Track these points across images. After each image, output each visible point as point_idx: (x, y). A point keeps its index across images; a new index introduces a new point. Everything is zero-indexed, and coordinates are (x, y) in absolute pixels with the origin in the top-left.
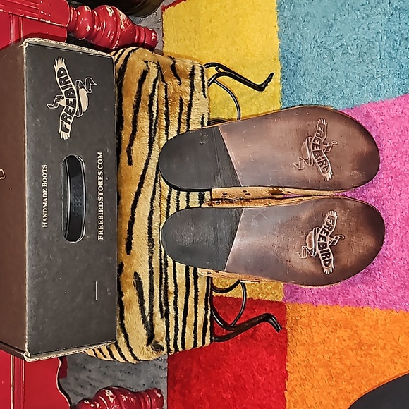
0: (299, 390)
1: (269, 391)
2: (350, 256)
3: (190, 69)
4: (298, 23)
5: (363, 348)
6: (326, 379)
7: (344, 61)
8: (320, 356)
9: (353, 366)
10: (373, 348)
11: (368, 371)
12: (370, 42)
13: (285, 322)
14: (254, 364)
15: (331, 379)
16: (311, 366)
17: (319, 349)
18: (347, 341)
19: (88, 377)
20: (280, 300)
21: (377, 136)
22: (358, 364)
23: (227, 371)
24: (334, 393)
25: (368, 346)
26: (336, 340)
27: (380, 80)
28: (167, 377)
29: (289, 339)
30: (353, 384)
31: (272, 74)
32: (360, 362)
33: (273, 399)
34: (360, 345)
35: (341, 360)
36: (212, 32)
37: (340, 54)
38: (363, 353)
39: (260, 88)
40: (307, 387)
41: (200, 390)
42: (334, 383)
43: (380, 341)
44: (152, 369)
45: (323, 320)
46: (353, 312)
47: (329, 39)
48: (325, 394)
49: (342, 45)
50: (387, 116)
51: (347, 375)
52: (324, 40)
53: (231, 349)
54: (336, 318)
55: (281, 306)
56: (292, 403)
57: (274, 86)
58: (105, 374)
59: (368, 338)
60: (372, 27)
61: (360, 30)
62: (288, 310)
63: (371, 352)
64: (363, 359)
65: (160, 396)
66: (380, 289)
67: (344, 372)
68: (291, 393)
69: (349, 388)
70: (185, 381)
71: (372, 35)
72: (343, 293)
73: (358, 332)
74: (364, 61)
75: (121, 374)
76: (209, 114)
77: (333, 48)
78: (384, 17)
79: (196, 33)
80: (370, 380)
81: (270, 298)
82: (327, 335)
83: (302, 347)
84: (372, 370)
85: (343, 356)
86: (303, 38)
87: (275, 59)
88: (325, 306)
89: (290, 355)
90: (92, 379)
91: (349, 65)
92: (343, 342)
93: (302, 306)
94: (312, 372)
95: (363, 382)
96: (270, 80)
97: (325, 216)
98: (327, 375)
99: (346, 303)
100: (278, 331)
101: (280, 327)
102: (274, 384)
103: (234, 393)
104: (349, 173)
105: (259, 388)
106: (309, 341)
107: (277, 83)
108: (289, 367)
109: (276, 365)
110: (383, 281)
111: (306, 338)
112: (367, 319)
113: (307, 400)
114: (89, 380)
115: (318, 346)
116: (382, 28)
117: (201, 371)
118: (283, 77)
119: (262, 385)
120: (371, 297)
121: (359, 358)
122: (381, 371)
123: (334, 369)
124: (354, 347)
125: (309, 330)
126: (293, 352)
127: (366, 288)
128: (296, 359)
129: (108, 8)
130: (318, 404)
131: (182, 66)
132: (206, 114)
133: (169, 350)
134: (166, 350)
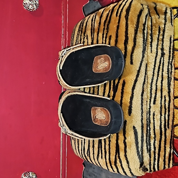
3: (164, 9)
76: (174, 36)
131: (160, 8)
132: (172, 36)
133: (151, 171)
134: (149, 170)
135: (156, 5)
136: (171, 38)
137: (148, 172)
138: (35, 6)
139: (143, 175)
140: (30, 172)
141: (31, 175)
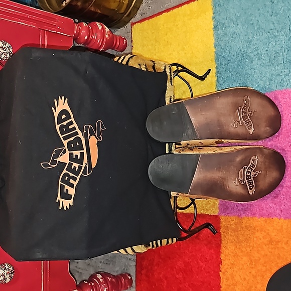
0: (230, 271)
1: (209, 272)
2: (264, 183)
3: (163, 68)
4: (228, 39)
5: (273, 243)
6: (248, 264)
7: (259, 63)
8: (244, 249)
9: (266, 255)
10: (280, 244)
11: (276, 258)
12: (276, 52)
13: (219, 228)
14: (198, 256)
15: (251, 264)
16: (238, 255)
17: (243, 245)
18: (262, 239)
19: (76, 267)
20: (216, 214)
21: (282, 111)
22: (269, 254)
23: (179, 261)
24: (253, 272)
25: (276, 242)
26: (255, 239)
27: (283, 76)
28: (136, 266)
29: (222, 239)
30: (266, 266)
31: (210, 70)
32: (271, 252)
33: (212, 277)
34: (271, 242)
35: (258, 252)
36: (167, 42)
37: (257, 59)
38: (273, 246)
39: (202, 78)
40: (235, 269)
41: (160, 273)
42: (253, 266)
43: (284, 239)
44: (124, 260)
45: (246, 226)
46: (266, 221)
47: (249, 49)
48: (248, 273)
49: (258, 53)
50: (288, 99)
51: (262, 261)
52: (246, 50)
53: (182, 246)
54: (254, 225)
55: (217, 218)
56: (224, 280)
57: (212, 77)
58: (89, 264)
59: (276, 237)
60: (278, 44)
61: (270, 44)
62: (221, 220)
63: (278, 246)
64: (273, 250)
65: (130, 278)
66: (284, 207)
67: (260, 259)
68: (224, 273)
69: (264, 269)
70: (149, 267)
71: (278, 48)
72: (259, 209)
73: (269, 234)
74: (273, 64)
75: (101, 264)
76: (174, 96)
77: (252, 55)
78: (286, 38)
79: (156, 41)
80: (278, 263)
81: (209, 213)
82: (249, 236)
83: (231, 244)
84: (279, 257)
85: (260, 249)
86: (231, 48)
87: (211, 60)
88: (247, 217)
89: (223, 249)
90: (79, 268)
91: (263, 66)
92: (259, 240)
93: (232, 217)
94: (239, 259)
95: (273, 265)
96: (208, 74)
97: (251, 159)
98: (248, 261)
99: (261, 216)
100: (215, 234)
101: (216, 232)
102: (212, 267)
103: (185, 274)
104: (264, 129)
105: (201, 271)
106: (236, 240)
107: (213, 76)
108: (222, 257)
109: (214, 255)
110: (286, 202)
111: (234, 237)
112: (275, 225)
113: (235, 277)
114: (77, 269)
115: (243, 243)
116: (285, 44)
117: (161, 261)
118: (217, 72)
119: (204, 269)
120: (278, 211)
121: (270, 250)
122: (285, 258)
123: (254, 257)
124: (267, 243)
125: (236, 233)
126: (226, 247)
127: (275, 206)
128: (227, 251)
129: (98, 24)
130: (243, 279)
131: (159, 66)
132: (172, 97)
133: (153, 246)
134: (151, 246)
135: (154, 64)
136: (171, 99)
137: (151, 247)
138: (8, 55)
139: (145, 251)
140: (6, 264)
141: (7, 267)
